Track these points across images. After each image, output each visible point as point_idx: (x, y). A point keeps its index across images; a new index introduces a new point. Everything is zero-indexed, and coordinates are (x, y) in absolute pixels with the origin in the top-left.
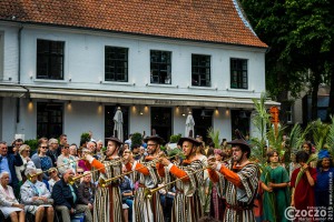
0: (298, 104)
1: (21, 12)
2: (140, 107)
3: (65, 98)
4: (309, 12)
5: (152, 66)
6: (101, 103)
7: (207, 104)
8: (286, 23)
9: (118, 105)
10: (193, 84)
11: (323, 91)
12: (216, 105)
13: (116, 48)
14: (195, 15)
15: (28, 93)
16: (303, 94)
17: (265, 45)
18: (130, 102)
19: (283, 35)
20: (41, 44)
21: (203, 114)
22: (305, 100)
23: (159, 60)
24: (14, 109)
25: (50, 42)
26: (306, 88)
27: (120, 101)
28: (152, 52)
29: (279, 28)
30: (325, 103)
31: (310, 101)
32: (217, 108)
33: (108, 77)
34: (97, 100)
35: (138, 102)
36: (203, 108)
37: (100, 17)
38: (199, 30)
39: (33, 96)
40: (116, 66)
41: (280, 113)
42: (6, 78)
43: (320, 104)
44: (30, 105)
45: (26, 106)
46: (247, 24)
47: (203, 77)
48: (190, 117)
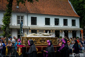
1: (28, 11)
2: (53, 31)
3: (37, 29)
5: (55, 22)
6: (44, 30)
8: (84, 11)
9: (48, 30)
10: (64, 25)
13: (47, 18)
14: (64, 10)
15: (29, 28)
17: (79, 16)
18: (51, 29)
19: (83, 14)
20: (32, 18)
21: (66, 32)
23: (56, 20)
24: (27, 31)
25: (34, 17)
27: (48, 29)
28: (55, 19)
29: (83, 13)
32: (69, 30)
33: (46, 24)
34: (44, 29)
35: (52, 29)
36: (66, 30)
37: (44, 12)
38: (65, 14)
39: (30, 29)
40: (47, 22)
41: (83, 31)
42: (25, 25)
44: (30, 31)
45: (29, 31)
46: (75, 12)
47: (66, 24)
48: (63, 32)
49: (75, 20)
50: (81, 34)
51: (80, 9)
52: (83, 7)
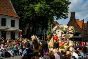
0: (26, 31)
4: (29, 11)
7: (5, 30)
8: (24, 13)
10: (2, 25)
11: (31, 28)
14: (3, 9)
16: (27, 29)
17: (19, 17)
21: (4, 33)
22: (27, 30)
26: (27, 27)
30: (31, 31)
31: (28, 30)
32: (7, 31)
36: (4, 31)
38: (4, 12)
41: (22, 33)
43: (30, 31)
46: (15, 12)
47: (4, 23)
49: (15, 20)
50: (19, 36)
51: (21, 9)
52: (24, 8)
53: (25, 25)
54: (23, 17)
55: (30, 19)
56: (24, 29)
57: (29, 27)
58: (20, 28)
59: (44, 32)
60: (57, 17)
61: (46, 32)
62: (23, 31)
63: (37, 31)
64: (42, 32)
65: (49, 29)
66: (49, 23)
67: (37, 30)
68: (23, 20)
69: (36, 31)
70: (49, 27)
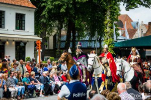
0: (51, 39)
11: (64, 32)
12: (7, 39)
16: (53, 34)
22: (55, 36)
26: (55, 31)
30: (64, 38)
31: (57, 37)
32: (8, 40)
49: (24, 15)
53: (50, 25)
54: (45, 7)
55: (62, 10)
56: (47, 36)
57: (60, 29)
58: (36, 33)
59: (95, 41)
60: (126, 4)
61: (100, 41)
62: (45, 40)
63: (79, 39)
64: (90, 41)
65: (107, 33)
66: (108, 19)
67: (79, 36)
68: (44, 13)
69: (77, 39)
70: (108, 30)
